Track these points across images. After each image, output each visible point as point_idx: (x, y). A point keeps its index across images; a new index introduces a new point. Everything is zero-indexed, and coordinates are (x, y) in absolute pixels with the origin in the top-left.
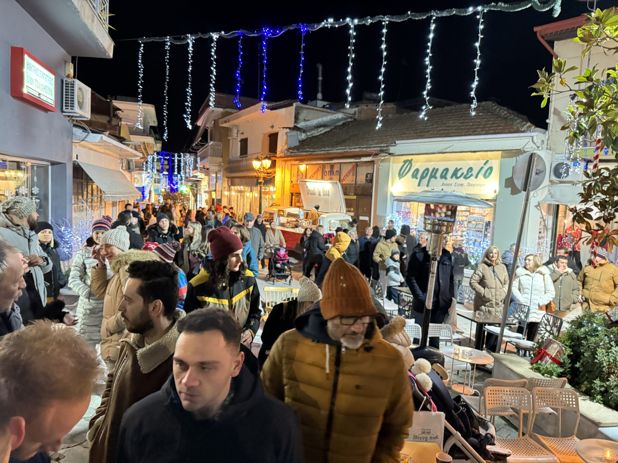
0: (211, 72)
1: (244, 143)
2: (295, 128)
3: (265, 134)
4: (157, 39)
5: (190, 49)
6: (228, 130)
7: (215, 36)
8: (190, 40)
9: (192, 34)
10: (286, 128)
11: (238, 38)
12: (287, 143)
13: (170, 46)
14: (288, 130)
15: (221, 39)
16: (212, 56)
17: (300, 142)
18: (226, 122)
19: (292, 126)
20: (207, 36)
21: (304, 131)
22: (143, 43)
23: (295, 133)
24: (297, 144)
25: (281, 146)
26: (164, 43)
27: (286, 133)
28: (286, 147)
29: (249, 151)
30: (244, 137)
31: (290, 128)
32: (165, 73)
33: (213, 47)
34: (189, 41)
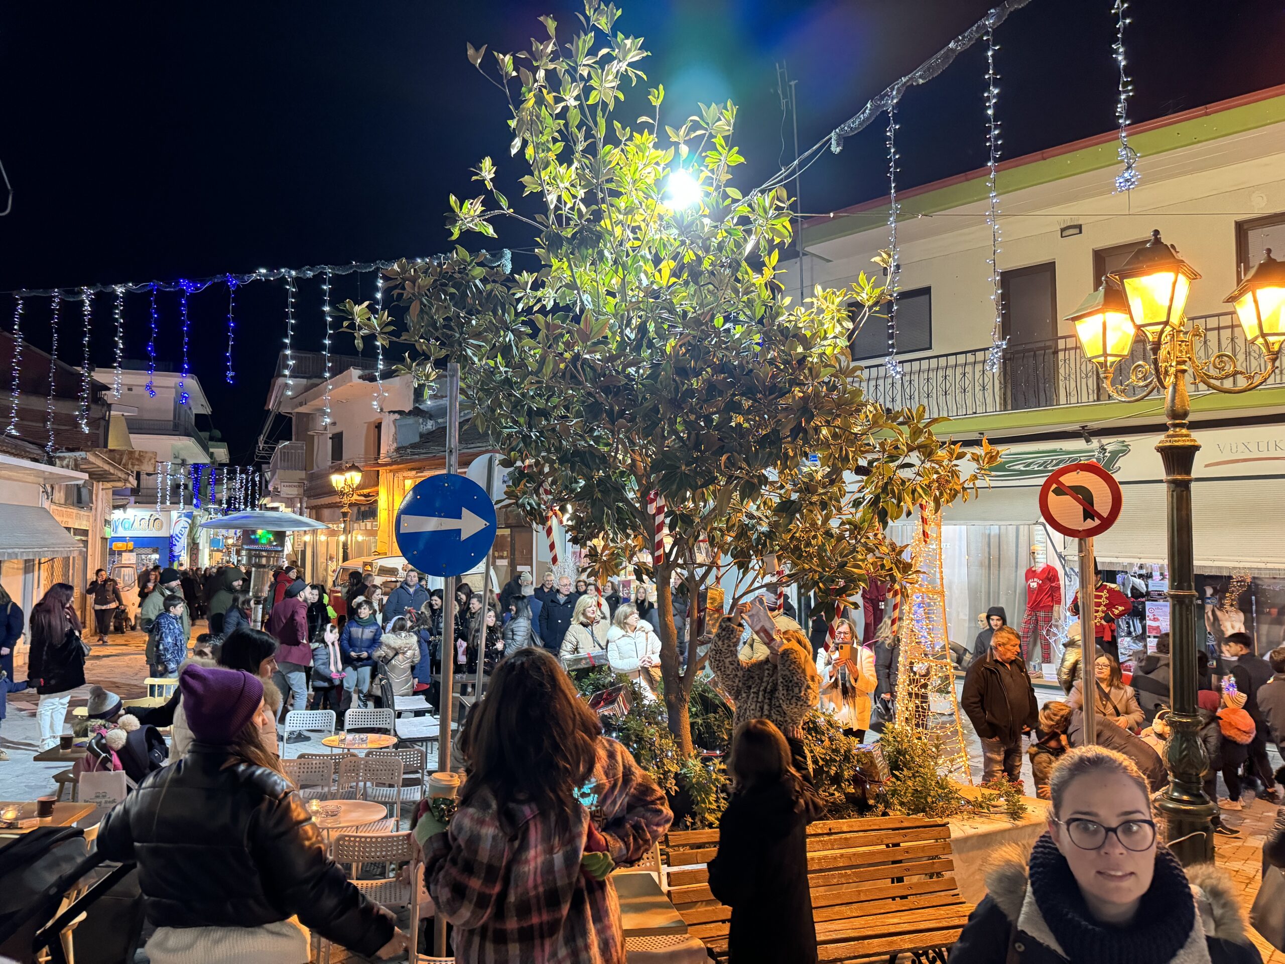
0: (115, 345)
1: (337, 439)
2: (417, 412)
3: (369, 423)
4: (40, 293)
5: (87, 308)
6: (307, 419)
7: (120, 290)
8: (87, 295)
9: (90, 286)
10: (394, 412)
11: (151, 292)
12: (395, 439)
13: (58, 303)
14: (397, 416)
15: (128, 294)
16: (116, 320)
17: (422, 435)
18: (301, 404)
19: (408, 407)
20: (108, 290)
21: (431, 417)
22: (22, 298)
23: (411, 420)
24: (417, 439)
25: (387, 446)
26: (50, 299)
27: (395, 421)
28: (395, 445)
29: (346, 455)
30: (337, 430)
31: (400, 413)
32: (51, 345)
33: (116, 307)
34: (84, 297)
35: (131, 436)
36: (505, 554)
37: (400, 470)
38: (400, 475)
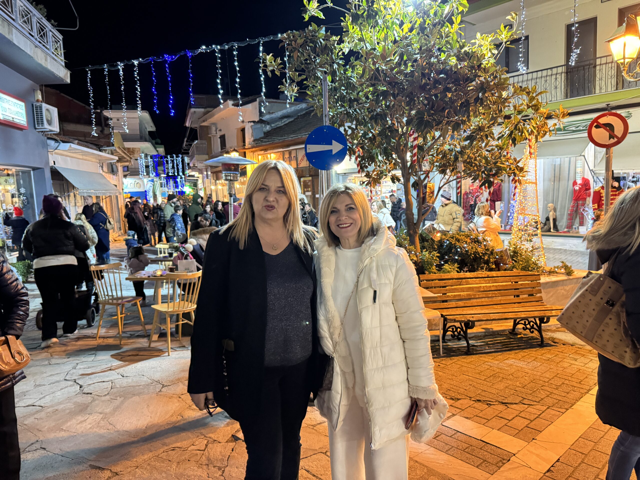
0: (137, 89)
1: (223, 138)
2: (261, 121)
3: (238, 129)
4: (98, 67)
5: (121, 72)
6: (207, 128)
7: (136, 63)
8: (121, 66)
9: (121, 62)
10: (251, 122)
11: (150, 63)
12: (252, 136)
13: (107, 72)
14: (252, 124)
15: (140, 64)
16: (136, 77)
17: (265, 133)
18: (204, 121)
19: (257, 119)
20: (130, 63)
21: (268, 123)
22: (89, 70)
23: (259, 126)
24: (263, 135)
25: (249, 139)
26: (103, 70)
27: (252, 126)
28: (252, 139)
29: (228, 145)
30: (222, 133)
31: (254, 122)
32: (107, 92)
33: (135, 71)
34: (119, 67)
35: (125, 143)
36: (310, 189)
37: (256, 151)
38: (256, 153)
